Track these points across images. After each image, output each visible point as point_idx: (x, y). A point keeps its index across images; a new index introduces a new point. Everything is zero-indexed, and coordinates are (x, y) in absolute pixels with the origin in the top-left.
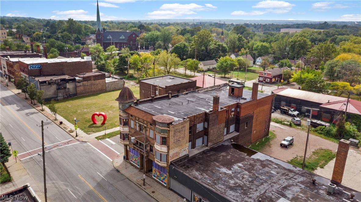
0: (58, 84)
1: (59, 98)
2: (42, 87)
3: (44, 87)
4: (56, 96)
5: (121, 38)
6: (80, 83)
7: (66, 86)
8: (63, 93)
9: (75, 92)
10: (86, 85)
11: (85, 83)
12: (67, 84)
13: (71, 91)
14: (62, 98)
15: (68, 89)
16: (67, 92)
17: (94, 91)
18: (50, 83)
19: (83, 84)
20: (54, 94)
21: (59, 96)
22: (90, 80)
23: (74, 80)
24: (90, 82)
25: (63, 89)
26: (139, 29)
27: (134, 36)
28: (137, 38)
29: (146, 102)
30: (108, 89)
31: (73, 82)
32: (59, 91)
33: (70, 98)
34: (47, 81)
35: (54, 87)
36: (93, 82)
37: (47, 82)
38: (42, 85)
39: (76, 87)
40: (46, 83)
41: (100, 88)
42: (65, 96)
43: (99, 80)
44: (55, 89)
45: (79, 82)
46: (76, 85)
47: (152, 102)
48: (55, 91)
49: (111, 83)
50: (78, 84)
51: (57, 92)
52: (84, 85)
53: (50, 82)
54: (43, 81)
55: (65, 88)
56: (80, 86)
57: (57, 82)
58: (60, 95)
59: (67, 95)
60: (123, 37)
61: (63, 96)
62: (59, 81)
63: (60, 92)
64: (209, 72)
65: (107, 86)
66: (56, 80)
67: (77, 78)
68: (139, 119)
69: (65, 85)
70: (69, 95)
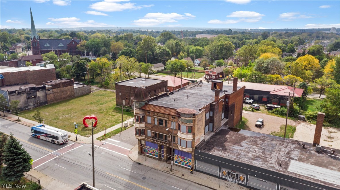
0: (28, 93)
1: (29, 107)
2: (11, 97)
3: (14, 97)
4: (26, 106)
5: (60, 45)
6: (50, 91)
7: (36, 95)
8: (34, 102)
9: (45, 100)
10: (56, 92)
11: (55, 90)
12: (37, 92)
13: (42, 99)
14: (33, 107)
15: (39, 97)
16: (37, 101)
17: (64, 98)
18: (20, 93)
19: (53, 91)
20: (24, 104)
21: (30, 106)
22: (59, 87)
23: (44, 88)
24: (59, 89)
25: (33, 97)
26: (71, 37)
27: (73, 43)
28: (78, 45)
29: (153, 99)
30: (76, 95)
31: (43, 90)
32: (29, 100)
33: (41, 106)
34: (17, 90)
35: (24, 97)
36: (62, 88)
37: (17, 92)
38: (12, 95)
39: (46, 95)
40: (15, 93)
41: (69, 94)
42: (35, 105)
43: (68, 86)
44: (26, 99)
45: (49, 89)
46: (46, 92)
47: (157, 99)
48: (25, 101)
49: (79, 89)
50: (48, 92)
51: (28, 102)
52: (53, 93)
53: (20, 91)
54: (13, 91)
55: (35, 96)
56: (50, 93)
57: (26, 91)
58: (31, 104)
59: (37, 104)
60: (61, 45)
61: (34, 105)
62: (29, 90)
63: (31, 101)
64: (159, 73)
65: (75, 92)
66: (25, 89)
67: (47, 86)
68: (158, 115)
69: (35, 93)
70: (40, 104)
